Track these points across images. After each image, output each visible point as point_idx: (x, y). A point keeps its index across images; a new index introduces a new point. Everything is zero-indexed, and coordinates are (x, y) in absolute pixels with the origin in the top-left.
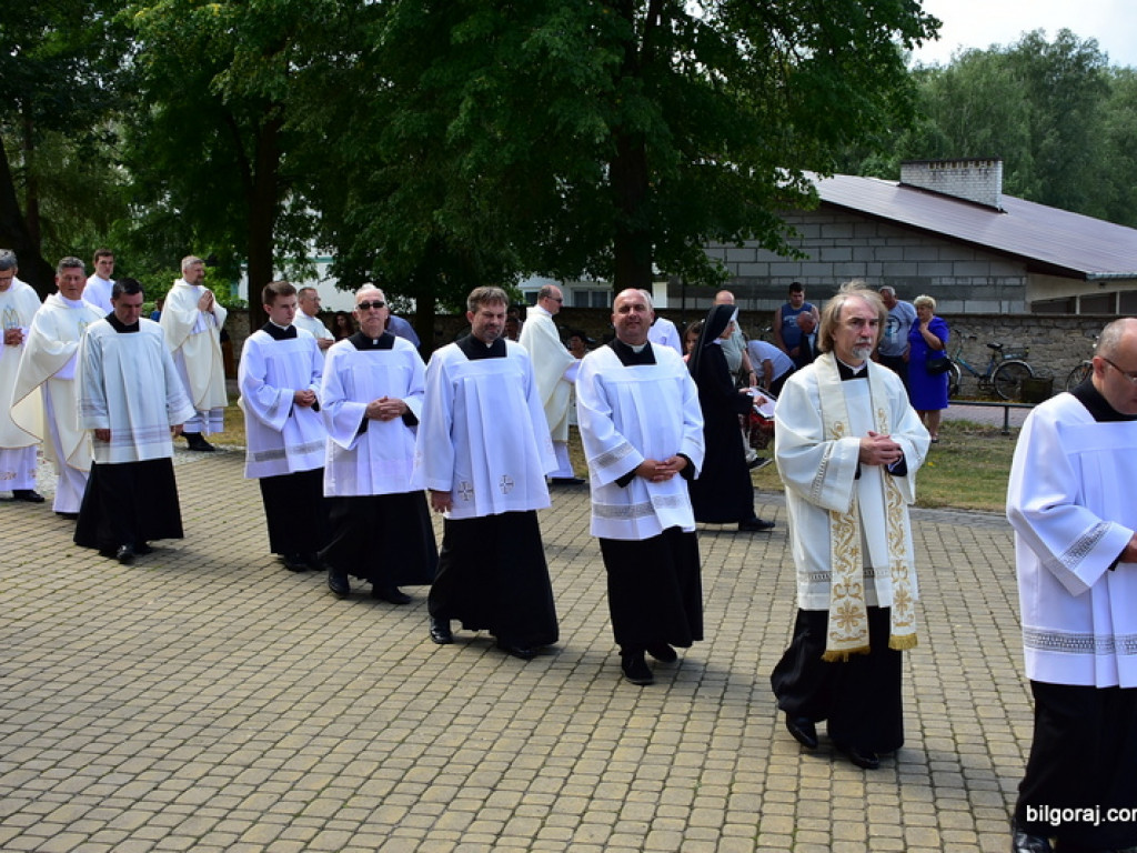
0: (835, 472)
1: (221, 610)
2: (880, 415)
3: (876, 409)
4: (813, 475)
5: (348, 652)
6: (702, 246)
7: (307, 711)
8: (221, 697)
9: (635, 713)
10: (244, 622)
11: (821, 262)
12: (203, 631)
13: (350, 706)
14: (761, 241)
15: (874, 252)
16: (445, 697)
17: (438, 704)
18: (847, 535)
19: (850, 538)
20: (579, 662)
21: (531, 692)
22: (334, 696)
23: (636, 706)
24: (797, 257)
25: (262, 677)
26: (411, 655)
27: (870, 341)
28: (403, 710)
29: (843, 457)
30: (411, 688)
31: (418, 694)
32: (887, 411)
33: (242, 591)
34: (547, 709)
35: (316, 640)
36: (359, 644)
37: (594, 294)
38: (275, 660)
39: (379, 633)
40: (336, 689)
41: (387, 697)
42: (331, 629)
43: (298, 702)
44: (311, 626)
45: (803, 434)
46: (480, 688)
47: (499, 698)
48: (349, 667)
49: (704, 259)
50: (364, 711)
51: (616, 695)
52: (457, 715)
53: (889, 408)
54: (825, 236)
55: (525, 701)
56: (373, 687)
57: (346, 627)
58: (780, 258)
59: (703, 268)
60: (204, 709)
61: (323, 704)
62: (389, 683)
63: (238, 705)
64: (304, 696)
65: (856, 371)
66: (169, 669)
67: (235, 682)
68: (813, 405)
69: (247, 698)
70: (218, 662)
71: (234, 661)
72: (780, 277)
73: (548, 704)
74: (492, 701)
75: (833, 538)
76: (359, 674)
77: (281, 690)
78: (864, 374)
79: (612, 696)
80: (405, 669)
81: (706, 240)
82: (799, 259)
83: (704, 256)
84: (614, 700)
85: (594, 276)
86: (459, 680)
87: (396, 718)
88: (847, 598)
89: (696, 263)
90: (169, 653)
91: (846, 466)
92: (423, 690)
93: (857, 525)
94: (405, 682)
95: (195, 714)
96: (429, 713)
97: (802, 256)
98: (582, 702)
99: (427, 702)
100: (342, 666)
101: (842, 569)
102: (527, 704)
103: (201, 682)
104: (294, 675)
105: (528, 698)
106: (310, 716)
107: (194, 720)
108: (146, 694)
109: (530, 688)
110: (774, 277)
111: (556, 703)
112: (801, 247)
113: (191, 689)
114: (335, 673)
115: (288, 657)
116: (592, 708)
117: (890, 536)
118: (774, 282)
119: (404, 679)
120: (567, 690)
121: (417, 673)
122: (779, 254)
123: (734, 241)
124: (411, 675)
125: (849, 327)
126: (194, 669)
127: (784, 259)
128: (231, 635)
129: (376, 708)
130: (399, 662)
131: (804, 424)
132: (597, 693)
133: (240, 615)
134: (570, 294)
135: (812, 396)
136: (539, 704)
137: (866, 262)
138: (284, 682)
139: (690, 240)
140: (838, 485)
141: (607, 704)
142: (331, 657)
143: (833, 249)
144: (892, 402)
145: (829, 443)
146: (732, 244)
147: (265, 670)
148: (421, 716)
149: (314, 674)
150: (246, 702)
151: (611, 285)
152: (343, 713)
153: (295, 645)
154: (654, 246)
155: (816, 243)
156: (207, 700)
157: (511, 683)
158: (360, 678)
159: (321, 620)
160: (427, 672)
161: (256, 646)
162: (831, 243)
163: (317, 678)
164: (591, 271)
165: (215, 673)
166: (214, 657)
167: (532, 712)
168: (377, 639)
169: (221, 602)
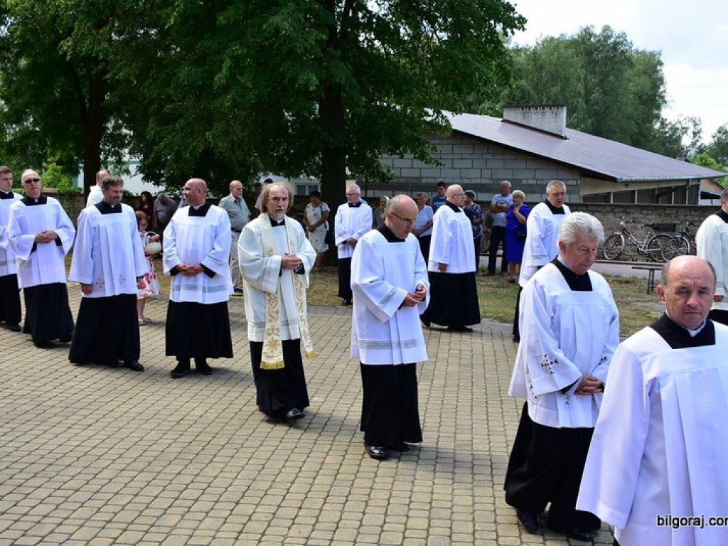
0: (269, 273)
1: (61, 389)
2: (292, 244)
3: (289, 241)
4: (258, 275)
5: (145, 416)
6: (377, 157)
7: (117, 454)
8: (60, 445)
9: (330, 453)
10: (77, 397)
11: (453, 168)
12: (50, 403)
13: (146, 451)
14: (415, 154)
15: (486, 163)
16: (208, 444)
17: (203, 449)
18: (274, 304)
19: (275, 306)
21: (263, 441)
22: (135, 444)
23: (330, 450)
24: (437, 165)
25: (88, 433)
26: (187, 418)
27: (283, 208)
28: (180, 453)
29: (273, 266)
30: (186, 439)
31: (191, 442)
32: (295, 242)
33: (76, 377)
34: (273, 452)
35: (124, 408)
36: (152, 411)
37: (310, 187)
38: (97, 422)
39: (166, 404)
40: (137, 439)
41: (170, 445)
42: (134, 401)
43: (111, 448)
44: (121, 399)
45: (253, 254)
46: (230, 438)
47: (242, 445)
48: (145, 426)
49: (379, 166)
50: (155, 454)
51: (318, 442)
52: (215, 456)
53: (296, 240)
54: (455, 152)
55: (259, 447)
56: (161, 438)
57: (145, 400)
58: (427, 166)
59: (378, 171)
60: (49, 454)
61: (128, 450)
62: (171, 436)
63: (72, 451)
64: (116, 444)
65: (279, 222)
66: (26, 427)
67: (70, 435)
68: (258, 239)
69: (78, 446)
70: (59, 423)
71: (70, 422)
72: (427, 178)
73: (274, 448)
74: (238, 446)
75: (267, 305)
76: (152, 430)
77: (100, 441)
78: (283, 223)
79: (315, 443)
80: (182, 427)
81: (380, 153)
82: (439, 166)
83: (379, 163)
84: (316, 446)
85: (308, 175)
86: (217, 433)
87: (175, 458)
88: (273, 335)
89: (374, 168)
90: (26, 417)
91: (275, 270)
92: (194, 440)
93: (279, 299)
94: (182, 435)
95: (43, 457)
96: (197, 455)
97: (441, 164)
98: (296, 447)
99: (196, 448)
100: (141, 425)
101: (270, 321)
102: (261, 448)
103: (47, 436)
104: (109, 431)
105: (261, 445)
106: (119, 457)
107: (42, 461)
108: (10, 444)
109: (263, 439)
110: (423, 178)
111: (279, 448)
112: (440, 159)
113: (40, 441)
114: (137, 429)
115: (105, 420)
116: (302, 451)
117: (297, 304)
118: (424, 181)
119: (181, 433)
120: (287, 440)
121: (190, 429)
122: (426, 163)
123: (398, 154)
124: (186, 431)
125: (272, 201)
126: (43, 427)
127: (430, 166)
128: (68, 405)
129: (162, 452)
130: (178, 423)
131: (253, 249)
132: (305, 441)
133: (74, 392)
134: (294, 186)
135: (257, 235)
136: (269, 448)
137: (481, 169)
138: (103, 435)
139: (370, 153)
140: (270, 279)
141: (312, 448)
142: (134, 419)
143: (459, 160)
144: (297, 237)
145: (266, 258)
146: (396, 156)
147: (91, 427)
148: (192, 457)
149: (122, 430)
150: (77, 449)
151: (319, 182)
152: (141, 455)
153: (111, 411)
154: (347, 157)
155: (450, 156)
156: (51, 447)
157: (250, 435)
158: (152, 432)
159: (128, 395)
160: (196, 429)
161: (84, 412)
162: (459, 156)
163: (124, 433)
164: (306, 172)
165: (57, 430)
166: (56, 419)
167: (263, 454)
168: (165, 407)
169: (62, 384)
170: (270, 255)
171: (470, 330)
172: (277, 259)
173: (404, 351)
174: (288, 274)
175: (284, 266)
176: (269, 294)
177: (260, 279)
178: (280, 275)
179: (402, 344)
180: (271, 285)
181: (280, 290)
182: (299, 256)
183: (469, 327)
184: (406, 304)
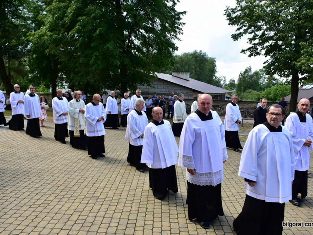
2: (81, 106)
5: (68, 159)
8: (43, 167)
9: (121, 169)
10: (48, 153)
12: (40, 155)
13: (68, 169)
14: (147, 84)
16: (86, 167)
20: (111, 160)
25: (51, 163)
26: (80, 159)
28: (78, 169)
29: (77, 112)
30: (80, 165)
34: (105, 169)
35: (62, 156)
36: (70, 157)
38: (54, 160)
40: (65, 165)
41: (75, 167)
42: (65, 154)
45: (72, 109)
46: (93, 165)
48: (68, 161)
50: (70, 169)
52: (88, 170)
53: (83, 105)
54: (159, 84)
56: (72, 165)
57: (68, 154)
61: (63, 168)
62: (75, 164)
63: (46, 169)
64: (59, 167)
66: (33, 162)
67: (45, 164)
68: (73, 105)
71: (46, 160)
73: (105, 168)
74: (95, 167)
75: (75, 121)
77: (55, 166)
79: (117, 166)
80: (78, 162)
81: (137, 84)
82: (154, 88)
86: (89, 163)
87: (77, 171)
88: (77, 129)
90: (33, 159)
95: (38, 170)
96: (83, 170)
99: (83, 168)
101: (76, 125)
103: (39, 164)
104: (57, 163)
105: (102, 167)
106: (60, 170)
107: (38, 171)
108: (28, 167)
109: (102, 165)
112: (154, 86)
113: (37, 166)
115: (56, 160)
116: (113, 168)
117: (83, 121)
118: (150, 92)
120: (109, 165)
122: (150, 87)
123: (142, 84)
126: (38, 162)
128: (45, 155)
131: (72, 107)
132: (114, 165)
137: (166, 89)
139: (134, 84)
141: (116, 168)
142: (65, 159)
149: (61, 163)
150: (48, 168)
153: (58, 157)
154: (128, 85)
155: (157, 85)
156: (40, 168)
157: (98, 164)
158: (70, 163)
159: (63, 152)
160: (83, 162)
161: (50, 157)
162: (160, 85)
163: (62, 163)
164: (116, 89)
165: (42, 163)
166: (42, 159)
167: (102, 169)
168: (74, 156)
169: (44, 149)
170: (76, 109)
171: (118, 129)
172: (78, 110)
173: (99, 133)
174: (81, 114)
175: (80, 111)
176: (76, 118)
177: (74, 115)
178: (79, 114)
179: (98, 131)
180: (76, 116)
181: (79, 118)
182: (84, 109)
183: (118, 128)
184: (98, 121)
